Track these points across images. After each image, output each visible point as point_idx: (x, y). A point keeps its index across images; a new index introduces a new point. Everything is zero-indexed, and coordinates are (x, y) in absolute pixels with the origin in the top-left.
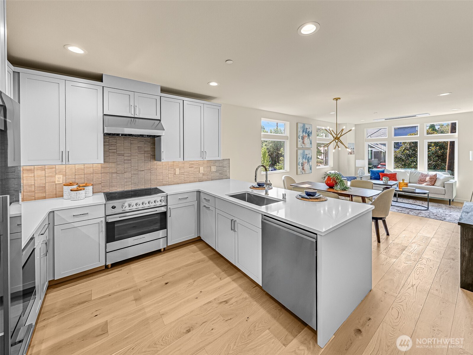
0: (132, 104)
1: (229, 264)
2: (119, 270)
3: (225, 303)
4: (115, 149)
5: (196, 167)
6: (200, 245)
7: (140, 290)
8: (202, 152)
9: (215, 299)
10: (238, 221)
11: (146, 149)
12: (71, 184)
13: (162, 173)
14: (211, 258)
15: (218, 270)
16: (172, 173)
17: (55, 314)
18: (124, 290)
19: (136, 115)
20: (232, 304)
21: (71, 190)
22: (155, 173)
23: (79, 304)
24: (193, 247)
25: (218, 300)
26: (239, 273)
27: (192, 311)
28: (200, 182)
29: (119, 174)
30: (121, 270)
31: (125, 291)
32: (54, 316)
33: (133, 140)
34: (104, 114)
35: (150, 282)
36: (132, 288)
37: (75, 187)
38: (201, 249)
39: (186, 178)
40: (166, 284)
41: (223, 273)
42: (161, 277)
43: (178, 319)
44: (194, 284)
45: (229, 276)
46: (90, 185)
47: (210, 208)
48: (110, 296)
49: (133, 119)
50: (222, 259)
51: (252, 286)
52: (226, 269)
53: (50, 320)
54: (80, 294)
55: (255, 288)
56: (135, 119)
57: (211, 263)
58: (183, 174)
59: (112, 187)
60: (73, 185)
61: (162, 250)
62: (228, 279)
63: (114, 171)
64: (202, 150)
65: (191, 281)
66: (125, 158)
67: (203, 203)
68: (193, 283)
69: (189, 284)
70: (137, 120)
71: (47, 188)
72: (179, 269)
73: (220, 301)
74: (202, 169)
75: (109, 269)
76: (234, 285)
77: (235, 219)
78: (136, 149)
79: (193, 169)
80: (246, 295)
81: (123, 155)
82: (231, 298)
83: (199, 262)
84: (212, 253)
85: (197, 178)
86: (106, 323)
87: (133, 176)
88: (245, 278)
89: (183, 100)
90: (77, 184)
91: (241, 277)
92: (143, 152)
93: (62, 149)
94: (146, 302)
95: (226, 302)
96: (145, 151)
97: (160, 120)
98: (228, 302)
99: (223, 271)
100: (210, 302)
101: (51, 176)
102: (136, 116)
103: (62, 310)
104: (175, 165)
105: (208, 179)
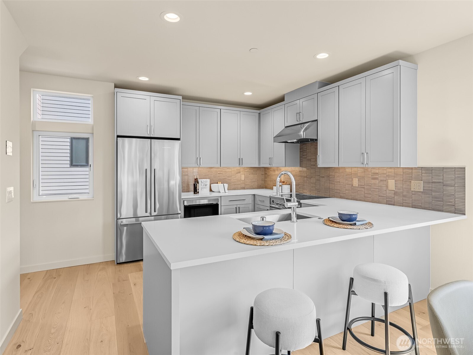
0: (298, 111)
4: (305, 155)
5: (382, 178)
8: (362, 154)
16: (350, 184)
19: (301, 120)
34: (285, 126)
39: (366, 193)
63: (306, 175)
64: (363, 151)
74: (392, 184)
79: (377, 181)
85: (384, 196)
89: (339, 86)
93: (270, 156)
97: (317, 121)
102: (301, 122)
104: (354, 174)
105: (406, 203)
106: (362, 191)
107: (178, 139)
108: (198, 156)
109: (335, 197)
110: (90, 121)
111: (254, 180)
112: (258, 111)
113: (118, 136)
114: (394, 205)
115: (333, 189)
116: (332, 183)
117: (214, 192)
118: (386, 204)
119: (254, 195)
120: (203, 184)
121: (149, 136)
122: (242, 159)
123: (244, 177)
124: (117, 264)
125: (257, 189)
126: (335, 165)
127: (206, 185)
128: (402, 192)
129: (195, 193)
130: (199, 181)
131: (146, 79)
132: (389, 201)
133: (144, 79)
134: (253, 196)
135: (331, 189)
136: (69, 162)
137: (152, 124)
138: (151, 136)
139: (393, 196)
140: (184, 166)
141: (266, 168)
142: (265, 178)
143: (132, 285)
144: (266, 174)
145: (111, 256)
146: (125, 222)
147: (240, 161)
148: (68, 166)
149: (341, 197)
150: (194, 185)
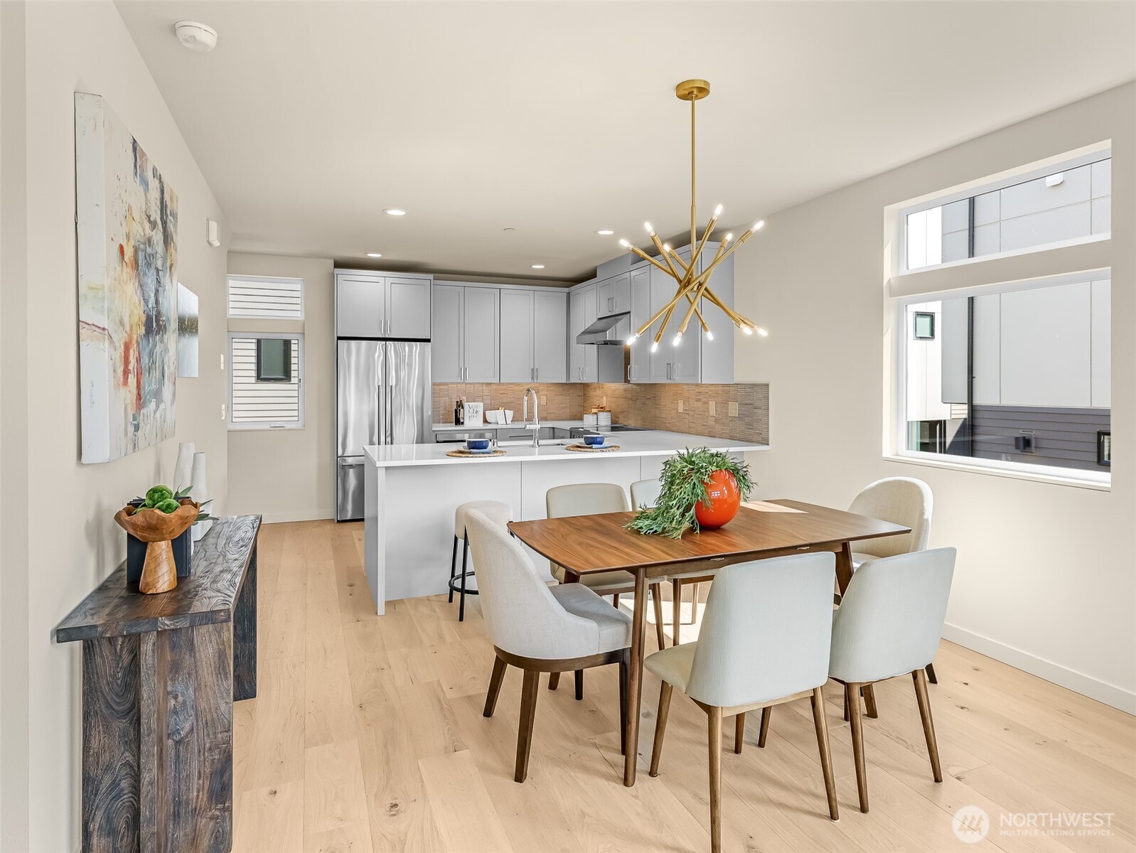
0: (610, 296)
5: (705, 400)
19: (613, 311)
28: (709, 436)
34: (598, 318)
39: (691, 422)
58: (687, 414)
74: (713, 406)
79: (700, 404)
85: (706, 426)
97: (630, 312)
104: (679, 394)
105: (724, 433)
106: (687, 418)
107: (428, 341)
108: (462, 366)
109: (660, 430)
110: (299, 316)
111: (564, 405)
112: (567, 290)
113: (339, 338)
117: (490, 423)
119: (553, 428)
120: (472, 410)
121: (383, 337)
122: (537, 369)
123: (545, 400)
124: (338, 521)
125: (570, 420)
126: (664, 381)
127: (477, 412)
128: (722, 419)
129: (456, 424)
130: (466, 405)
131: (378, 256)
132: (711, 432)
133: (375, 255)
134: (551, 431)
136: (254, 373)
137: (388, 318)
138: (387, 336)
139: (713, 423)
140: (438, 381)
141: (585, 386)
142: (585, 402)
143: (356, 540)
144: (585, 395)
145: (329, 513)
146: (350, 461)
147: (534, 374)
148: (253, 380)
149: (668, 430)
150: (456, 410)
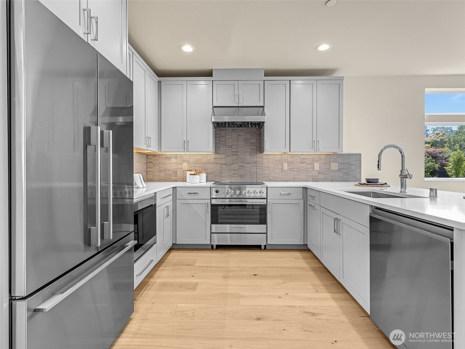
0: (236, 93)
1: (335, 282)
2: (221, 253)
3: (311, 314)
4: (224, 141)
5: (309, 162)
6: (306, 254)
7: (230, 272)
8: (314, 142)
9: (300, 306)
10: (343, 220)
11: (252, 141)
12: (191, 170)
13: (268, 167)
14: (314, 270)
15: (317, 282)
16: (279, 169)
17: (171, 266)
18: (219, 267)
19: (240, 103)
20: (320, 319)
21: (190, 174)
22: (261, 167)
23: (186, 265)
24: (298, 254)
25: (304, 309)
26: (346, 294)
27: (270, 306)
28: (314, 181)
29: (227, 165)
30: (222, 253)
31: (219, 269)
32: (170, 266)
33: (240, 132)
34: (213, 106)
35: (241, 269)
36: (225, 268)
37: (193, 173)
38: (304, 258)
39: (295, 175)
40: (255, 275)
41: (323, 287)
42: (253, 269)
43: (253, 306)
44: (283, 285)
45: (329, 292)
46: (204, 172)
47: (316, 208)
48: (207, 268)
49: (237, 108)
50: (329, 274)
51: (359, 314)
52: (329, 285)
53: (167, 268)
54: (189, 259)
55: (362, 317)
56: (239, 108)
57: (312, 274)
58: (292, 170)
59: (222, 177)
60: (192, 171)
61: (263, 247)
62: (328, 295)
63: (224, 162)
64: (315, 139)
65: (281, 281)
66: (233, 150)
67: (310, 201)
68: (282, 283)
69: (278, 283)
70: (241, 108)
71: (178, 173)
72: (273, 267)
73: (304, 310)
74: (317, 166)
75: (214, 250)
76: (333, 304)
77: (339, 217)
78: (243, 141)
79: (305, 165)
80: (344, 319)
81: (231, 147)
82: (322, 314)
83: (297, 268)
84: (317, 265)
85: (310, 176)
86: (197, 283)
87: (240, 169)
88: (353, 302)
89: (290, 81)
90: (195, 171)
91: (346, 299)
92: (249, 144)
93: (185, 139)
94: (231, 282)
95: (313, 314)
96: (251, 143)
97: (263, 107)
98: (315, 315)
99: (324, 286)
100: (293, 307)
101: (180, 164)
102: (240, 105)
103: (175, 265)
104: (283, 159)
105: (326, 179)
106: (292, 173)
114: (318, 181)
115: (261, 174)
116: (259, 169)
118: (312, 181)
122: (150, 138)
128: (324, 172)
132: (315, 179)
135: (258, 174)
139: (317, 174)
149: (270, 181)
